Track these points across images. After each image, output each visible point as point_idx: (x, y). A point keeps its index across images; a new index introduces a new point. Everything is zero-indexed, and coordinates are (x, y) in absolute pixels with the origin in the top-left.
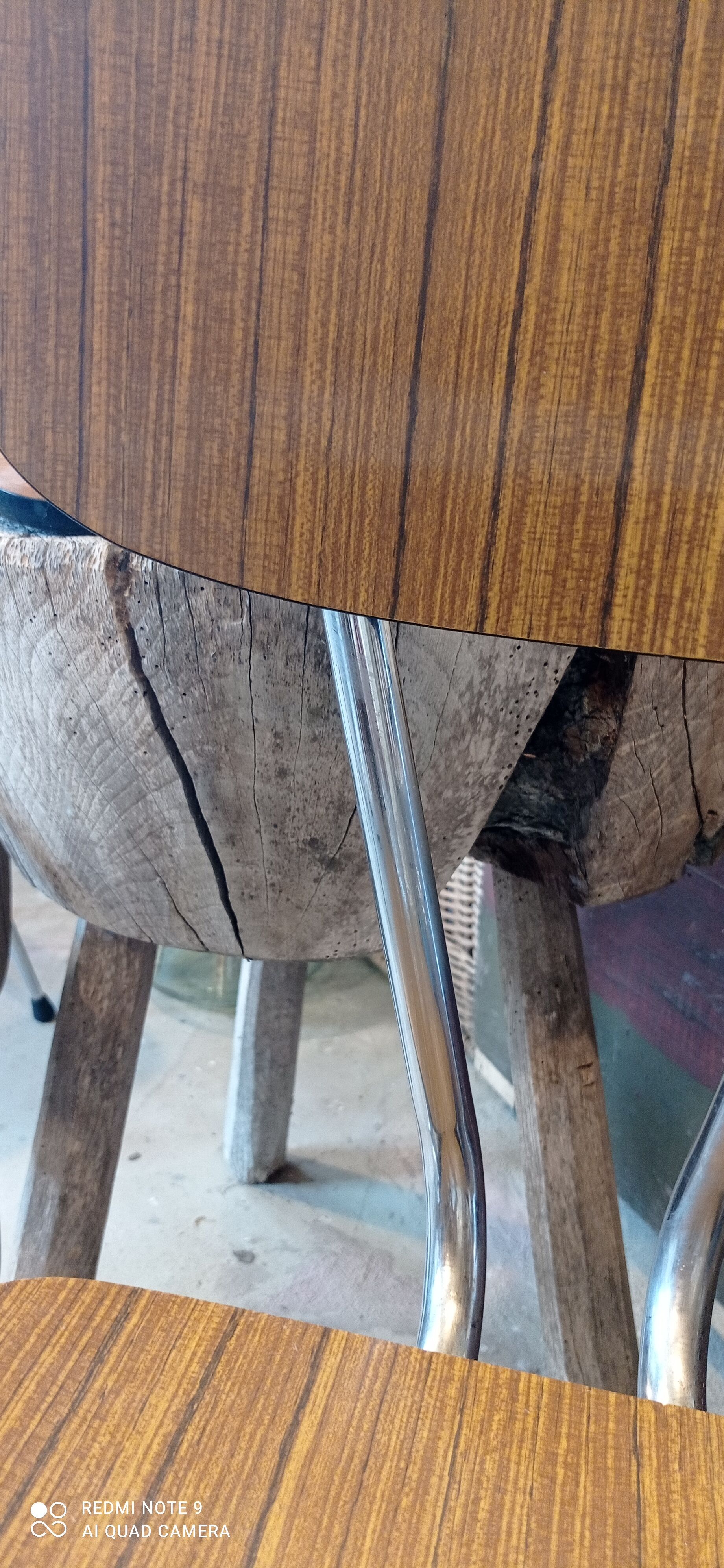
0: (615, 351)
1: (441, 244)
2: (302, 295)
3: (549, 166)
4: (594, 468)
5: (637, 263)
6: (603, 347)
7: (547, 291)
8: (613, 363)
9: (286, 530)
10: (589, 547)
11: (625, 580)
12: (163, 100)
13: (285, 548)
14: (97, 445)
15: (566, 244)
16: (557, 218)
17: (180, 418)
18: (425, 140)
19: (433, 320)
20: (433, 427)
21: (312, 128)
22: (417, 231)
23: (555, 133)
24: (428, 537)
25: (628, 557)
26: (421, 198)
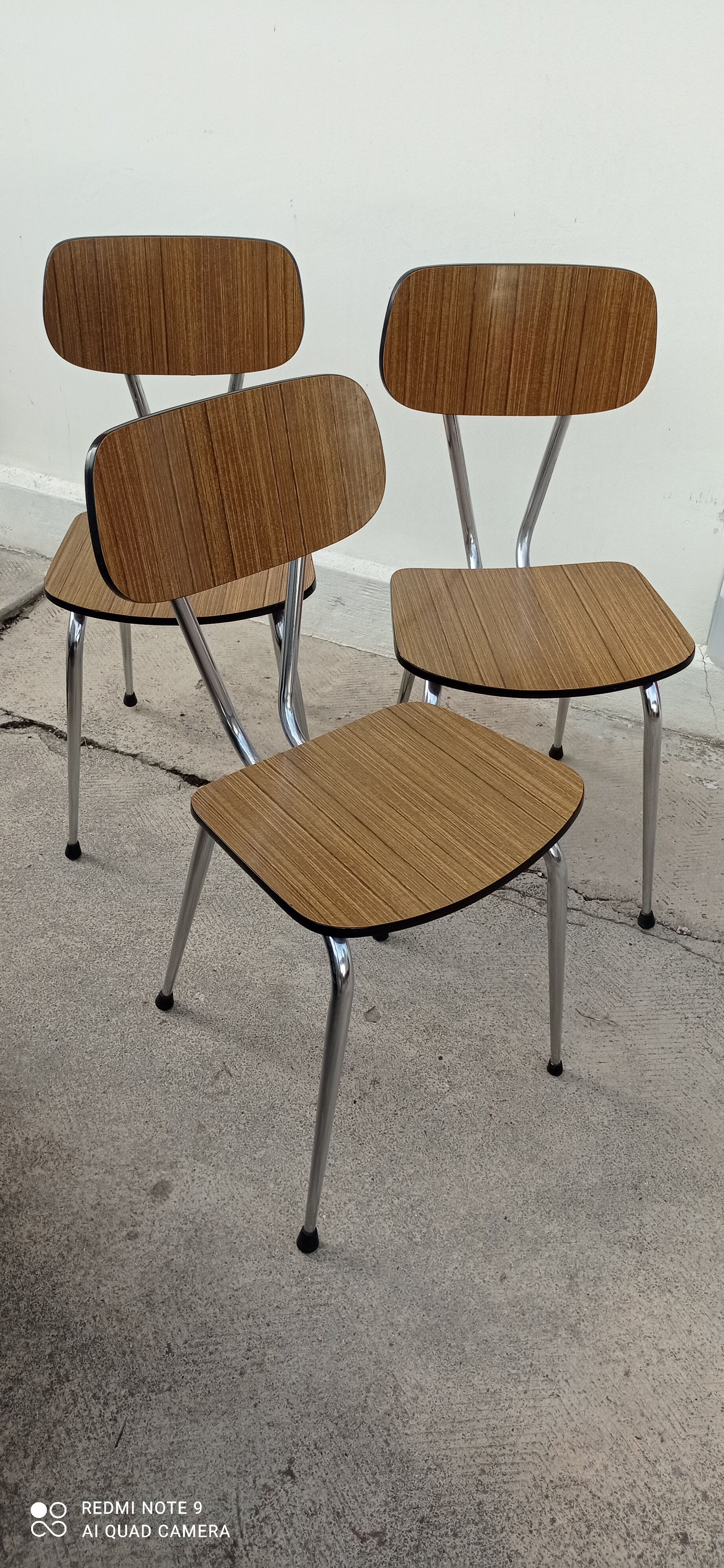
0: (506, 356)
1: (472, 338)
2: (446, 351)
4: (502, 379)
5: (510, 339)
6: (504, 355)
7: (493, 345)
8: (505, 359)
9: (443, 400)
10: (502, 395)
11: (509, 402)
12: (421, 318)
13: (442, 403)
14: (408, 388)
15: (496, 336)
16: (494, 331)
17: (423, 380)
18: (469, 319)
19: (471, 353)
20: (471, 374)
21: (448, 319)
22: (468, 336)
24: (470, 397)
25: (510, 397)
26: (468, 330)
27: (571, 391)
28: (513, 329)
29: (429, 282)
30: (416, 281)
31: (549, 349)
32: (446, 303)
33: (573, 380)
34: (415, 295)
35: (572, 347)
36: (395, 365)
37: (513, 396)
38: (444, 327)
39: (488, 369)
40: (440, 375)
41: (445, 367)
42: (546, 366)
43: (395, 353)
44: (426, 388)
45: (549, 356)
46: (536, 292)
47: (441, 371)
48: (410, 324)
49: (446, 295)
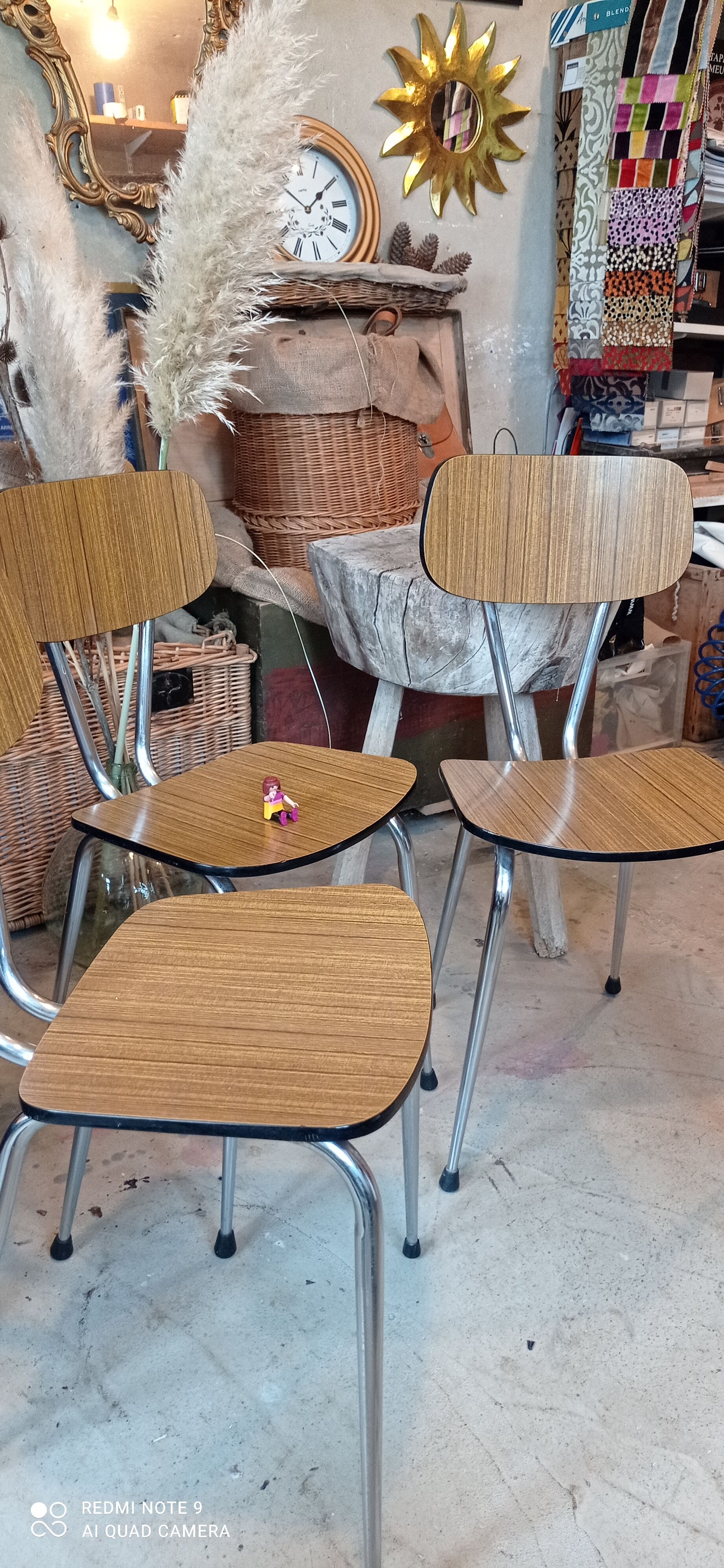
0: (544, 544)
1: (510, 526)
2: (485, 538)
3: (529, 510)
4: (541, 566)
5: (547, 527)
6: (541, 543)
7: (531, 533)
8: (544, 546)
9: (483, 587)
10: (542, 583)
11: (549, 589)
12: (460, 504)
13: (483, 590)
14: (449, 573)
15: (533, 524)
16: (531, 519)
17: (463, 565)
18: (506, 507)
19: (509, 541)
20: (510, 562)
21: (486, 506)
22: (506, 523)
23: (530, 503)
24: (510, 585)
25: (549, 584)
26: (506, 517)
27: (611, 577)
28: (550, 517)
29: (466, 469)
30: (454, 467)
31: (586, 536)
32: (483, 491)
33: (612, 566)
34: (454, 481)
35: (609, 534)
36: (436, 549)
37: (553, 584)
38: (482, 513)
39: (526, 557)
40: (480, 562)
41: (484, 554)
42: (584, 552)
43: (436, 537)
44: (466, 574)
45: (586, 543)
46: (570, 481)
47: (480, 557)
48: (450, 509)
49: (484, 483)
